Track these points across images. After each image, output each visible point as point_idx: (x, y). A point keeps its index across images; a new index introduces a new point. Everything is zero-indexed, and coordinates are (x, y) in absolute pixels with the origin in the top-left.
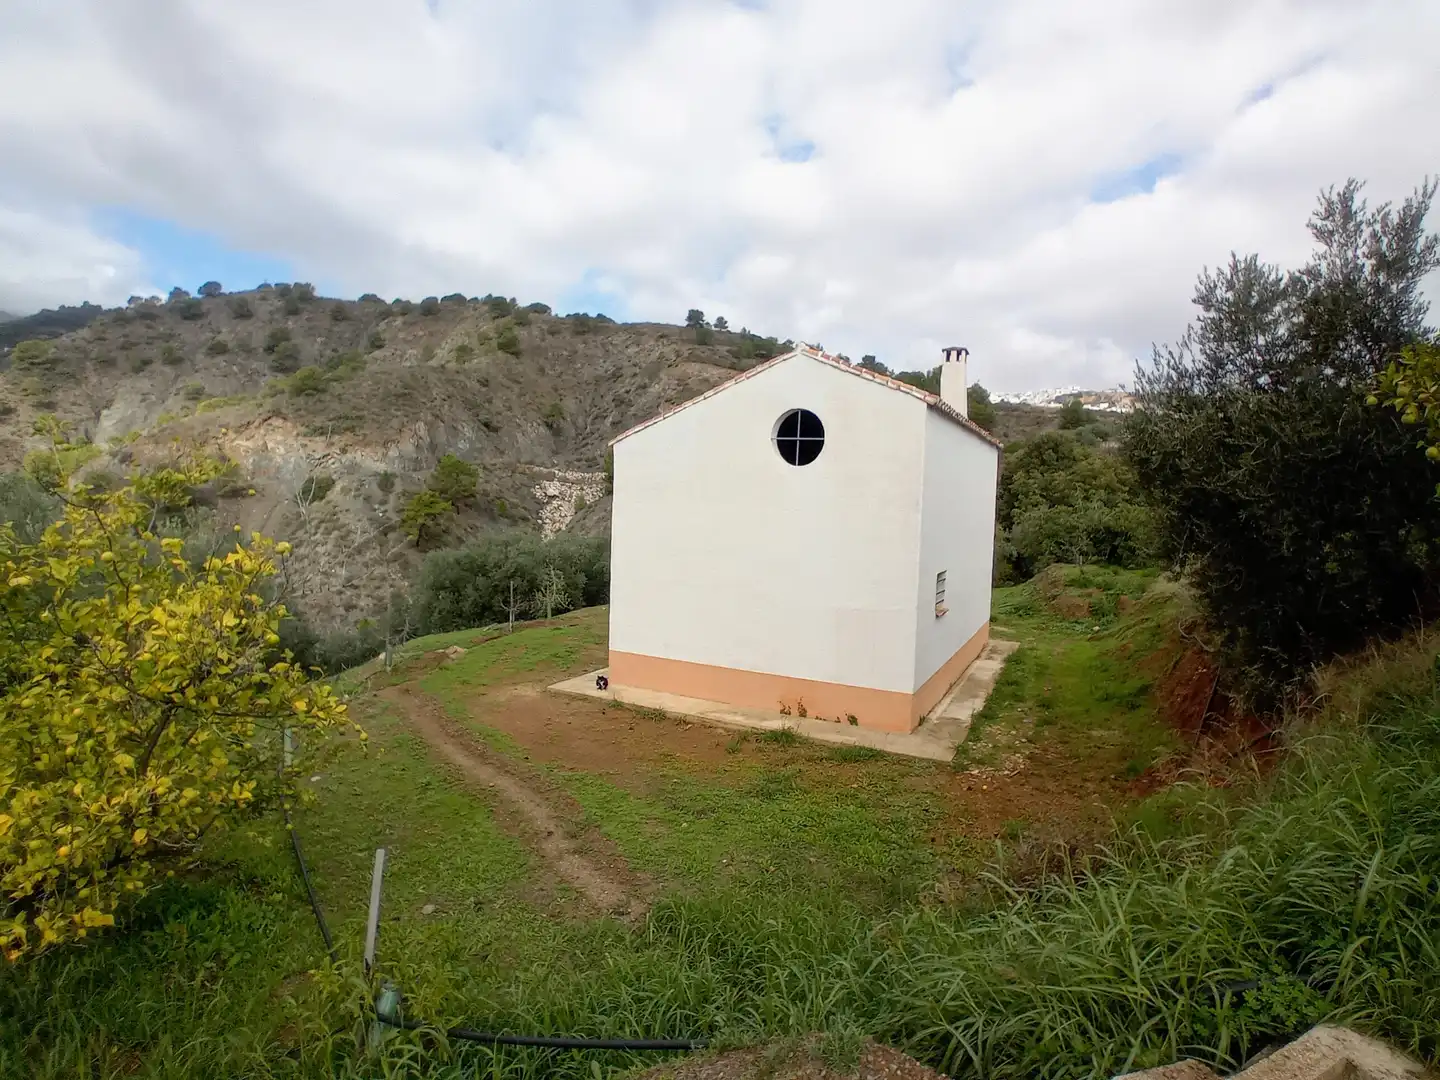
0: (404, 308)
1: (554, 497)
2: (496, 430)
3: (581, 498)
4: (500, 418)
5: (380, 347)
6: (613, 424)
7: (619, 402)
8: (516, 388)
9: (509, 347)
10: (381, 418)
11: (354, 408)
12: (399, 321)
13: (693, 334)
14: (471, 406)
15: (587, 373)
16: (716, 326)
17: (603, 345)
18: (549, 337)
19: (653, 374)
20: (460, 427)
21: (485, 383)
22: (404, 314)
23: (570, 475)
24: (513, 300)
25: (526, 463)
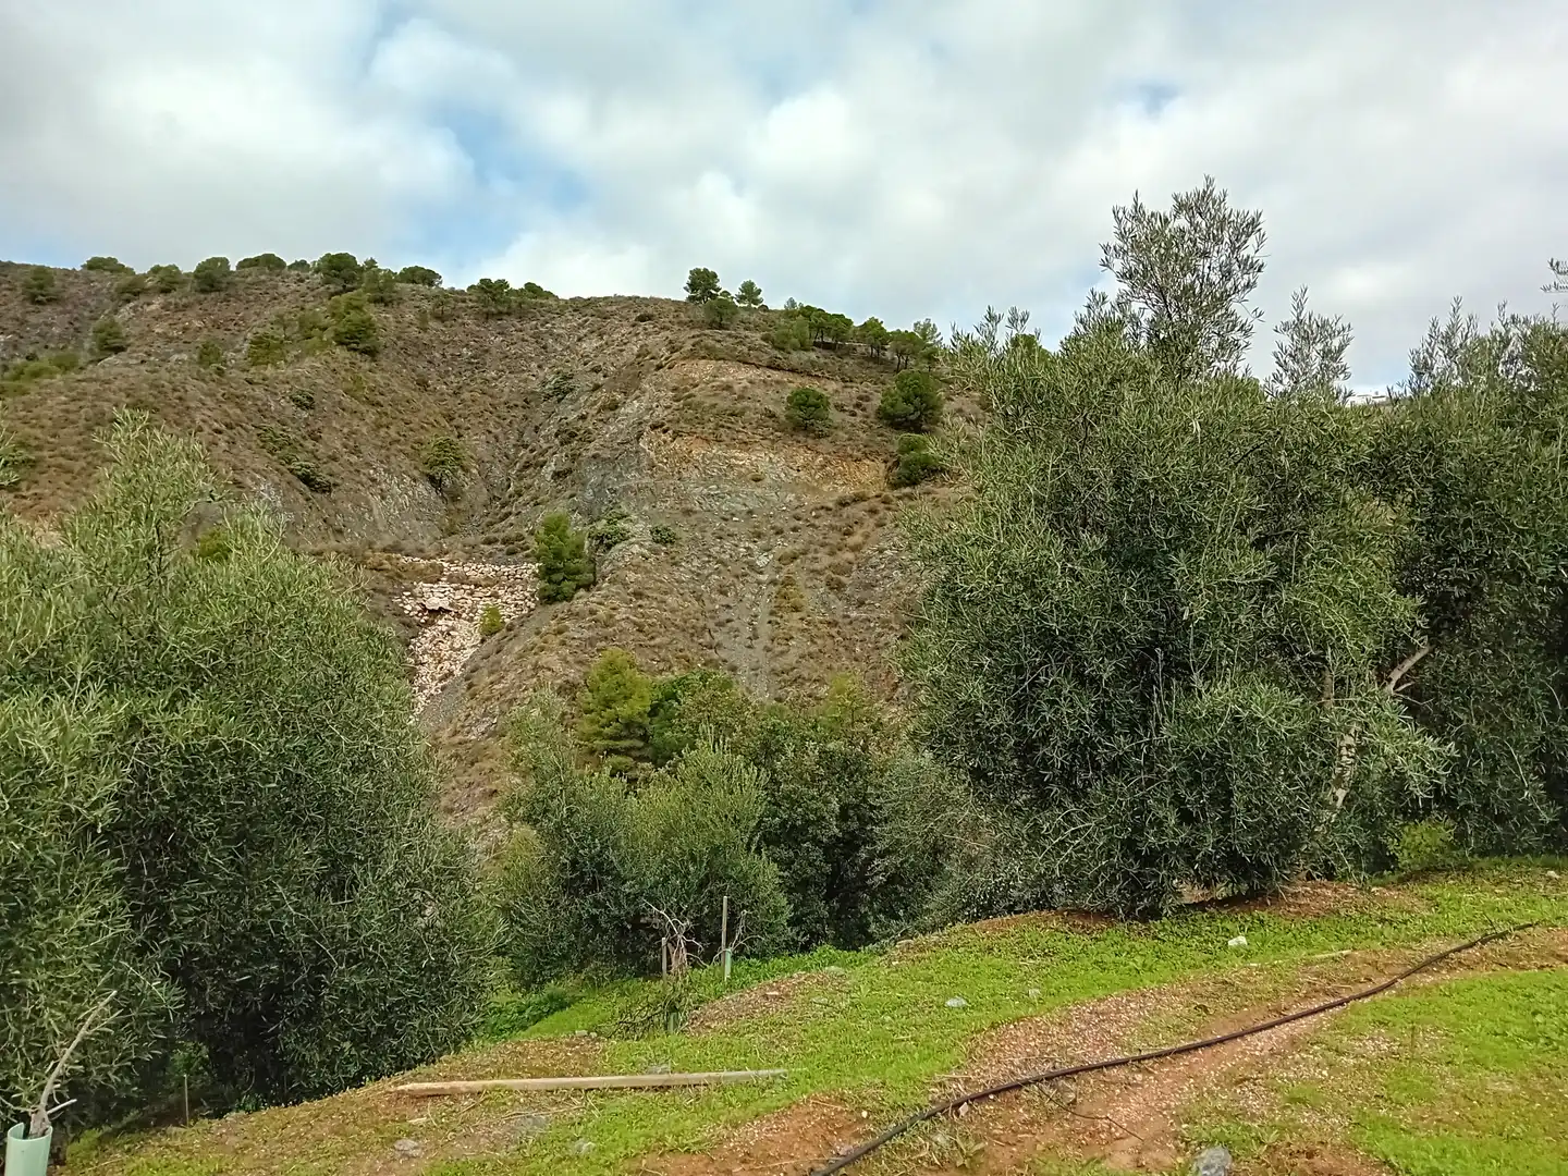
0: (167, 280)
1: (441, 611)
2: (326, 489)
3: (493, 612)
4: (335, 467)
5: (118, 350)
6: (557, 475)
7: (568, 436)
8: (371, 417)
9: (358, 340)
10: (77, 466)
11: (22, 445)
12: (157, 303)
13: (700, 313)
14: (274, 445)
15: (507, 387)
16: (741, 299)
17: (537, 337)
18: (433, 324)
19: (630, 382)
20: (249, 482)
21: (306, 403)
22: (165, 291)
23: (472, 571)
24: (371, 263)
25: (384, 550)
